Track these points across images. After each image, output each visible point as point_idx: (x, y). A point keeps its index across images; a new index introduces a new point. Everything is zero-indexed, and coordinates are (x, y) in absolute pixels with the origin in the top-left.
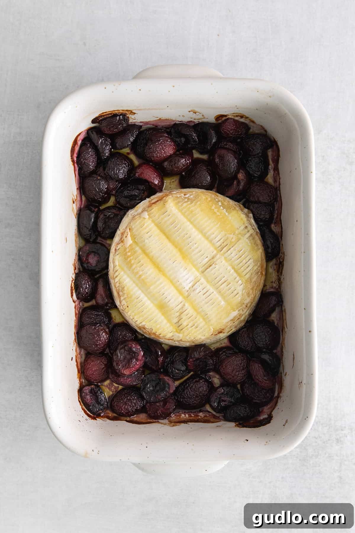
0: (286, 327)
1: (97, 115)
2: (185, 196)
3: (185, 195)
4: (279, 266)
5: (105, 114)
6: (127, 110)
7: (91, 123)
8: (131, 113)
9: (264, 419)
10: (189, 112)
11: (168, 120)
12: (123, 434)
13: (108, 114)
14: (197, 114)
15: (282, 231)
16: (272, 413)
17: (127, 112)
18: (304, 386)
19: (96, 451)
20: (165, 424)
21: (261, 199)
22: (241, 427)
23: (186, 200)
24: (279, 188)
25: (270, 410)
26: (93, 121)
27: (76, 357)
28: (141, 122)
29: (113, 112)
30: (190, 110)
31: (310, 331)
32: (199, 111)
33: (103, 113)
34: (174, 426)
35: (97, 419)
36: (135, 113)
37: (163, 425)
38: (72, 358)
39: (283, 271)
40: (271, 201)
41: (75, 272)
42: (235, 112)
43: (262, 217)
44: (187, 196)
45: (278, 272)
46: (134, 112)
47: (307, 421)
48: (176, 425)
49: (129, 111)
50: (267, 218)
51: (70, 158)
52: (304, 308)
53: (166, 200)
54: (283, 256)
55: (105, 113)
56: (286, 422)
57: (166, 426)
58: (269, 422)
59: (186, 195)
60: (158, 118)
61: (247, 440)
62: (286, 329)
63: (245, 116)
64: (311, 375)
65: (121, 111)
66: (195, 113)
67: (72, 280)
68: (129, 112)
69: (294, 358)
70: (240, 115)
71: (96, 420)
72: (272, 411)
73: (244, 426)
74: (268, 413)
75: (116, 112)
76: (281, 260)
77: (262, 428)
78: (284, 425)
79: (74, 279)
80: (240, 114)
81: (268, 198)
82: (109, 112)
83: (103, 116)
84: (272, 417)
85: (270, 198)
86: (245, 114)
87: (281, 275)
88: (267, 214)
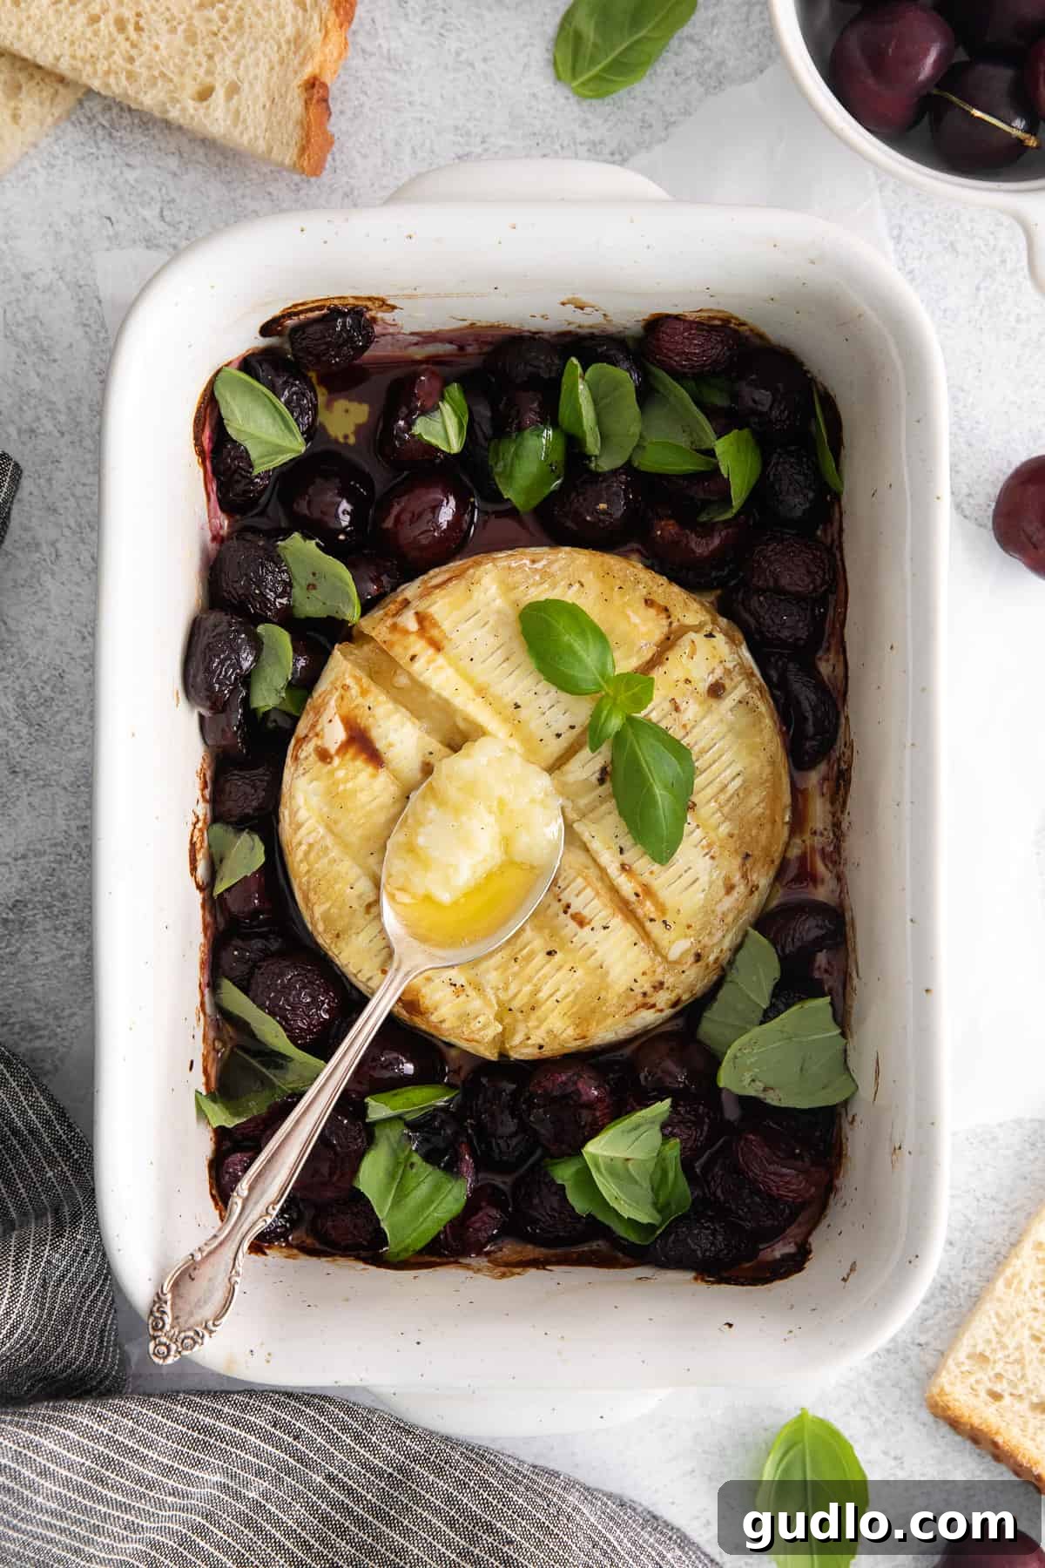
0: (854, 975)
1: (276, 311)
2: (535, 566)
3: (533, 562)
4: (838, 786)
5: (300, 308)
6: (369, 299)
7: (258, 335)
8: (381, 306)
9: (786, 1258)
10: (563, 304)
11: (498, 327)
12: (347, 1300)
13: (312, 310)
14: (588, 310)
15: (846, 677)
16: (811, 1240)
17: (369, 304)
18: (908, 1159)
19: (261, 1354)
20: (479, 1270)
21: (785, 581)
22: (713, 1283)
23: (537, 578)
24: (841, 543)
25: (804, 1229)
26: (266, 330)
27: (205, 1058)
28: (412, 334)
29: (328, 303)
30: (564, 299)
31: (927, 991)
32: (592, 302)
33: (295, 306)
34: (503, 1275)
35: (267, 1251)
36: (393, 308)
37: (470, 1273)
38: (192, 1062)
39: (849, 802)
40: (815, 589)
41: (203, 796)
42: (705, 307)
43: (785, 634)
44: (538, 566)
45: (832, 803)
46: (390, 302)
47: (916, 1267)
48: (513, 1274)
49: (377, 299)
50: (800, 639)
51: (192, 442)
52: (909, 917)
53: (476, 577)
54: (848, 753)
55: (302, 304)
56: (852, 1269)
57: (479, 1276)
58: (799, 1268)
59: (538, 561)
60: (466, 323)
61: (730, 1325)
62: (856, 981)
63: (736, 319)
64: (928, 1124)
65: (352, 301)
66: (582, 309)
67: (195, 820)
68: (377, 304)
69: (877, 1072)
70: (720, 315)
71: (265, 1254)
72: (809, 1233)
73: (720, 1281)
74: (799, 1240)
75: (336, 302)
76: (844, 767)
77: (778, 1284)
78: (844, 1280)
79: (201, 817)
80: (719, 311)
81: (807, 580)
82: (313, 302)
83: (297, 314)
84: (810, 1252)
85: (813, 582)
86: (736, 314)
87: (842, 812)
88: (801, 625)
